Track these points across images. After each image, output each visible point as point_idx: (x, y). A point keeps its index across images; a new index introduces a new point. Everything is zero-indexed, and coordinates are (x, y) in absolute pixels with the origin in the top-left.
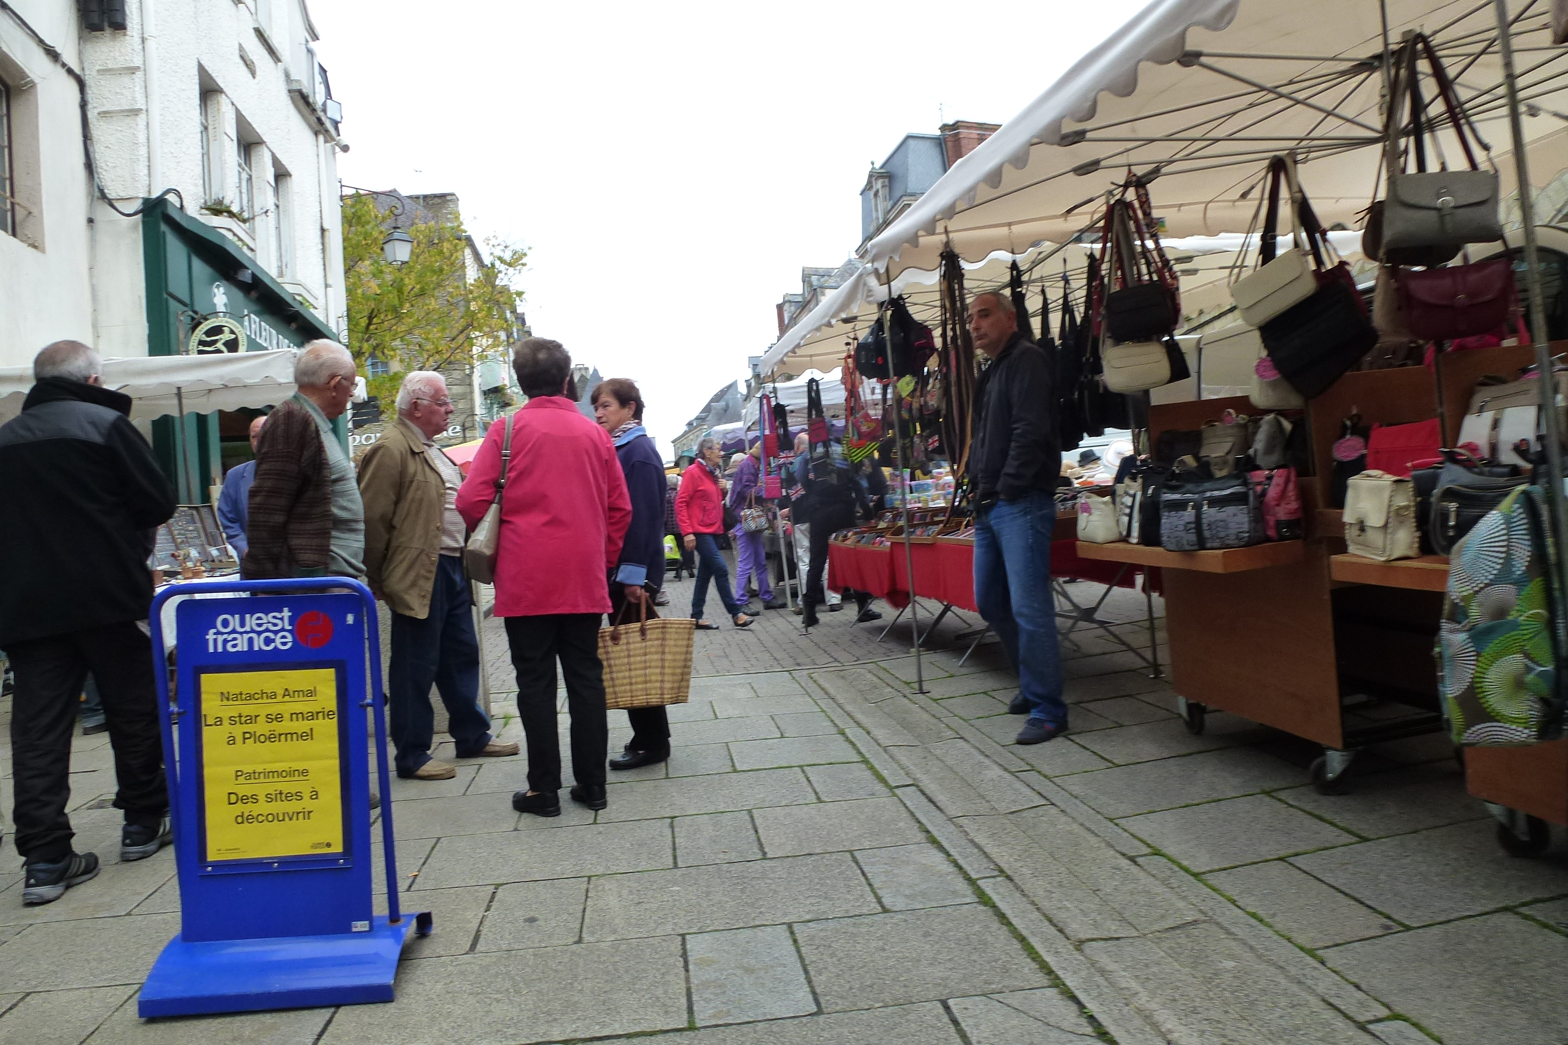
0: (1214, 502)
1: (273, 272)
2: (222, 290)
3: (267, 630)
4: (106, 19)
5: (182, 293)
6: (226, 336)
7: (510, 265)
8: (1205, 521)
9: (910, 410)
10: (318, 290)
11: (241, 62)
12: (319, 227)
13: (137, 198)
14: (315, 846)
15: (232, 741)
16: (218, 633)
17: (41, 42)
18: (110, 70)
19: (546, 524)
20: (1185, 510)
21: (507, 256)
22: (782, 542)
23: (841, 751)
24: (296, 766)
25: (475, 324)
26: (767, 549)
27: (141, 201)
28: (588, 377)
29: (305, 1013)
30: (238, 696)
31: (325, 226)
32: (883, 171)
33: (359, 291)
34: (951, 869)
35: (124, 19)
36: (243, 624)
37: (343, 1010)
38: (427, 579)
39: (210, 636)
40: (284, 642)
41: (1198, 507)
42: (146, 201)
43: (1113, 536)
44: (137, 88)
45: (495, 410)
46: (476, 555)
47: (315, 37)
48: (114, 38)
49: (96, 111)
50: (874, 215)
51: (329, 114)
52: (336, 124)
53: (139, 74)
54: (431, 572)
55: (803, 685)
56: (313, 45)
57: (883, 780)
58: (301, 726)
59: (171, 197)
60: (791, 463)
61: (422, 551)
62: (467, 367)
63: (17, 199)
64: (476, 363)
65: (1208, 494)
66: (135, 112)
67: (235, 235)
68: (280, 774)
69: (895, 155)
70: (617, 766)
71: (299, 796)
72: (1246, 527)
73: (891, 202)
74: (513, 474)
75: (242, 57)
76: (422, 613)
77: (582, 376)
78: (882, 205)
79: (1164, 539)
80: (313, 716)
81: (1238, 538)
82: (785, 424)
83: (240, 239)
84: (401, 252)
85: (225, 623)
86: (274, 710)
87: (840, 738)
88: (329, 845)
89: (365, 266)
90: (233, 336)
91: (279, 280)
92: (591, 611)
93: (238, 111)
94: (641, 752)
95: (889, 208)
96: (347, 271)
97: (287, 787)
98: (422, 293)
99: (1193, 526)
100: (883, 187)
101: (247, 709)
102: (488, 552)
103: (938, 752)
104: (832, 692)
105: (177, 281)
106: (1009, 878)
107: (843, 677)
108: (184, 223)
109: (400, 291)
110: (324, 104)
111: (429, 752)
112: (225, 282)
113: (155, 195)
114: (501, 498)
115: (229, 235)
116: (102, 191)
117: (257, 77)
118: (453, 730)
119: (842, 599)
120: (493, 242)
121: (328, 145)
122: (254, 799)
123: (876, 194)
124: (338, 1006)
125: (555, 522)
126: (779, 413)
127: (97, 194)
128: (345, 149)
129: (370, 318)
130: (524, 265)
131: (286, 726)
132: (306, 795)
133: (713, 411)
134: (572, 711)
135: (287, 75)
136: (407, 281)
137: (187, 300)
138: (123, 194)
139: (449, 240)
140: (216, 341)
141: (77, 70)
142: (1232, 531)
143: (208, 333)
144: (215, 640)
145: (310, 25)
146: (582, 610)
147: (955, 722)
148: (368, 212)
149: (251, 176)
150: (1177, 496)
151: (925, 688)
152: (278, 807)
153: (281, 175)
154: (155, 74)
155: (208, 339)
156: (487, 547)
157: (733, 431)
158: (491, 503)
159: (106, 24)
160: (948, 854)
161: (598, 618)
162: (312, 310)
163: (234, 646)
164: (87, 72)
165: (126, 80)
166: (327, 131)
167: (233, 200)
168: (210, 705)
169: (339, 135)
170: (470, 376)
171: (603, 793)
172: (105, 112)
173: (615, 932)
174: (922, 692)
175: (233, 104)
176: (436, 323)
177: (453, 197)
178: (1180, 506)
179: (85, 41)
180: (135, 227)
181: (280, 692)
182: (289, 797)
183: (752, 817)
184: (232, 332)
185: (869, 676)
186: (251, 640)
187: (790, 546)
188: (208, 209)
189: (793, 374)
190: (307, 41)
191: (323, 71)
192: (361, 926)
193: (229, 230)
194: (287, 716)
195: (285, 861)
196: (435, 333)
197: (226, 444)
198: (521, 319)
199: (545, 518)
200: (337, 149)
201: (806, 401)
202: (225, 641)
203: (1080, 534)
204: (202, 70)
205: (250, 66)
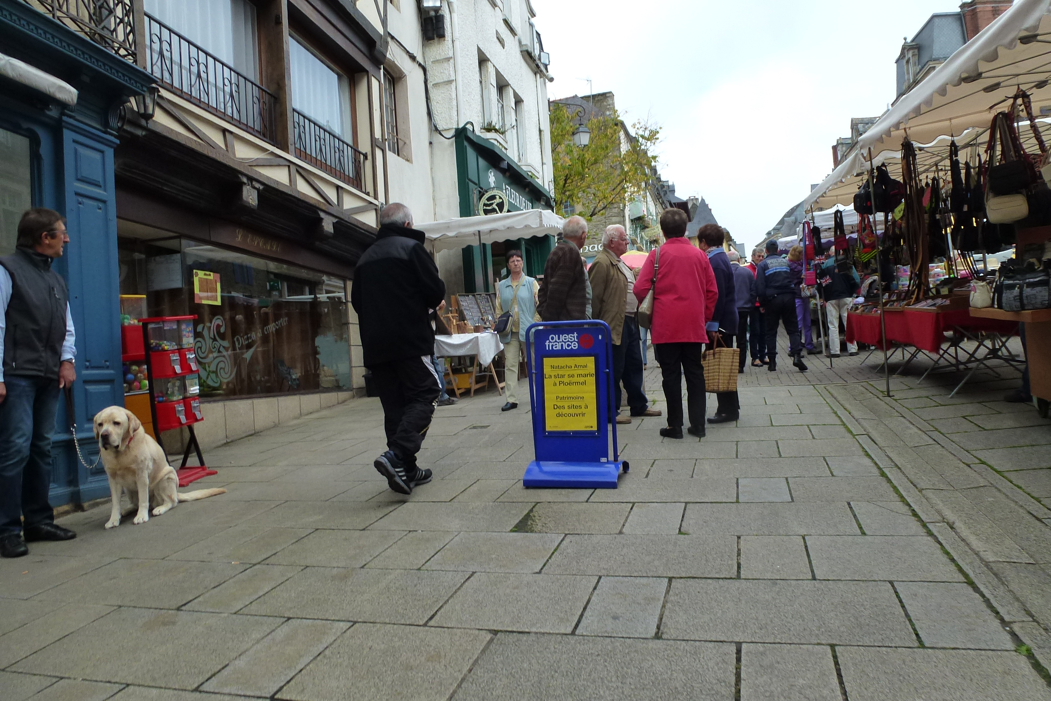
0: (1031, 285)
1: (516, 160)
2: (492, 173)
3: (568, 341)
4: (435, 33)
5: (475, 180)
6: (498, 200)
7: (648, 139)
8: (1024, 295)
9: (900, 228)
10: (538, 166)
11: (497, 41)
12: (538, 129)
13: (453, 128)
14: (586, 427)
15: (555, 384)
16: (550, 342)
17: (408, 52)
18: (437, 60)
19: (675, 299)
20: (1014, 289)
21: (647, 134)
22: (819, 312)
23: (833, 419)
24: (579, 395)
25: (627, 179)
26: (812, 317)
27: (454, 130)
28: (698, 205)
29: (584, 490)
30: (558, 367)
31: (542, 128)
32: (913, 44)
33: (559, 164)
34: (872, 464)
35: (444, 32)
36: (559, 339)
37: (597, 491)
38: (620, 326)
39: (547, 343)
40: (575, 346)
41: (1021, 288)
42: (457, 130)
43: (985, 304)
44: (451, 69)
45: (638, 230)
46: (643, 314)
47: (533, 15)
48: (439, 43)
49: (431, 84)
50: (906, 77)
51: (542, 61)
52: (546, 66)
53: (452, 61)
54: (621, 323)
55: (820, 391)
56: (533, 20)
57: (851, 432)
58: (582, 379)
59: (469, 126)
60: (823, 263)
61: (618, 312)
62: (621, 205)
63: (399, 137)
64: (627, 204)
65: (1027, 281)
66: (450, 82)
67: (498, 142)
68: (573, 398)
69: (924, 31)
70: (711, 421)
71: (580, 407)
72: (1047, 298)
73: (920, 66)
74: (659, 276)
75: (498, 38)
76: (618, 343)
77: (694, 204)
78: (912, 69)
79: (1004, 305)
80: (586, 375)
81: (1042, 304)
82: (819, 239)
83: (500, 144)
84: (584, 139)
85: (553, 338)
86: (571, 373)
87: (834, 415)
88: (592, 427)
89: (561, 148)
90: (501, 200)
91: (519, 164)
92: (697, 341)
93: (496, 69)
94: (723, 415)
95: (918, 70)
96: (553, 151)
97: (576, 403)
98: (596, 162)
99: (1018, 298)
100: (913, 55)
101: (561, 372)
102: (648, 313)
103: (887, 422)
104: (835, 395)
105: (472, 173)
106: (899, 468)
107: (845, 389)
108: (475, 139)
109: (583, 162)
110: (540, 55)
111: (619, 411)
112: (494, 169)
113: (461, 126)
114: (654, 288)
115: (495, 143)
116: (435, 127)
117: (505, 48)
118: (629, 403)
119: (858, 349)
120: (637, 126)
121: (542, 79)
122: (563, 407)
123: (908, 62)
124: (596, 489)
125: (680, 299)
126: (816, 232)
127: (434, 128)
128: (551, 80)
129: (566, 180)
130: (657, 139)
131: (576, 379)
132: (583, 407)
133: (786, 224)
134: (688, 389)
135: (520, 42)
136: (586, 155)
137: (477, 182)
138: (445, 127)
139: (611, 128)
140: (492, 204)
141: (423, 64)
142: (1039, 301)
143: (488, 199)
144: (549, 345)
145: (531, 9)
146: (692, 341)
147: (901, 410)
148: (563, 115)
149: (503, 105)
150: (1011, 282)
151: (891, 394)
152: (572, 411)
153: (518, 101)
154: (459, 60)
155: (488, 203)
156: (648, 310)
157: (792, 241)
158: (650, 289)
159: (435, 36)
160: (873, 459)
161: (700, 345)
162: (536, 180)
163: (556, 347)
164: (427, 63)
165: (446, 64)
166: (541, 71)
167: (496, 122)
168: (547, 370)
169: (547, 72)
170: (623, 211)
171: (704, 430)
172: (436, 84)
173: (707, 476)
174: (889, 396)
175: (494, 66)
176: (604, 180)
177: (610, 94)
178: (1012, 287)
179: (425, 47)
180: (452, 144)
181: (573, 366)
182: (576, 407)
183: (777, 444)
184: (500, 198)
185: (861, 388)
186: (562, 345)
187: (824, 315)
188: (485, 129)
189: (823, 207)
190: (529, 19)
191: (538, 34)
192: (603, 460)
193: (496, 140)
194: (576, 375)
195: (575, 433)
196: (603, 186)
197: (496, 258)
198: (654, 170)
199: (676, 296)
200: (547, 81)
201: (834, 223)
202: (552, 346)
203: (971, 303)
204: (479, 50)
205: (501, 41)
